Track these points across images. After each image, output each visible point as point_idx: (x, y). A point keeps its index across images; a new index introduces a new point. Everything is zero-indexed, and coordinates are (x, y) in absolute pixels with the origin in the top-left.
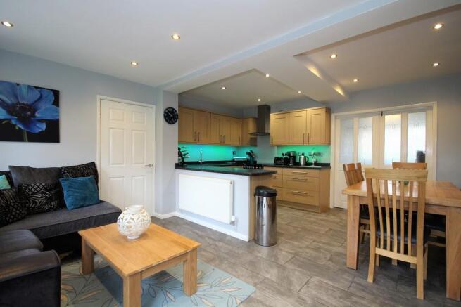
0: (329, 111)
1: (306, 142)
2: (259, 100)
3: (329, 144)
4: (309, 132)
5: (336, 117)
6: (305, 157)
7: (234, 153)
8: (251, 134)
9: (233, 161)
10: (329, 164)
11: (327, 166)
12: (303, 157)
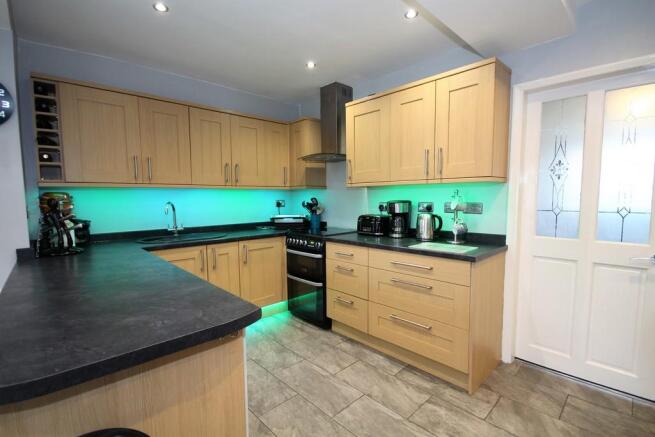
0: (504, 76)
1: (435, 175)
2: (311, 65)
3: (505, 179)
4: (442, 143)
5: (526, 93)
6: (433, 217)
7: (279, 205)
8: (305, 159)
9: (272, 223)
10: (503, 238)
11: (496, 242)
12: (426, 217)
